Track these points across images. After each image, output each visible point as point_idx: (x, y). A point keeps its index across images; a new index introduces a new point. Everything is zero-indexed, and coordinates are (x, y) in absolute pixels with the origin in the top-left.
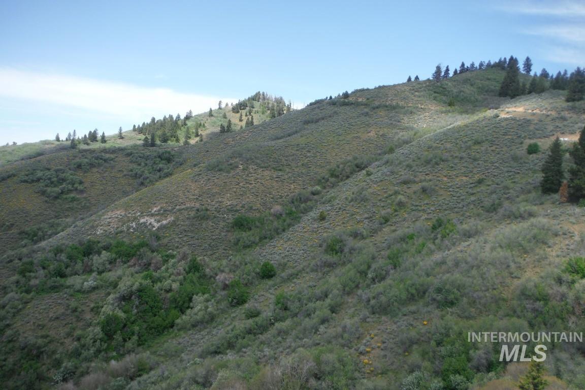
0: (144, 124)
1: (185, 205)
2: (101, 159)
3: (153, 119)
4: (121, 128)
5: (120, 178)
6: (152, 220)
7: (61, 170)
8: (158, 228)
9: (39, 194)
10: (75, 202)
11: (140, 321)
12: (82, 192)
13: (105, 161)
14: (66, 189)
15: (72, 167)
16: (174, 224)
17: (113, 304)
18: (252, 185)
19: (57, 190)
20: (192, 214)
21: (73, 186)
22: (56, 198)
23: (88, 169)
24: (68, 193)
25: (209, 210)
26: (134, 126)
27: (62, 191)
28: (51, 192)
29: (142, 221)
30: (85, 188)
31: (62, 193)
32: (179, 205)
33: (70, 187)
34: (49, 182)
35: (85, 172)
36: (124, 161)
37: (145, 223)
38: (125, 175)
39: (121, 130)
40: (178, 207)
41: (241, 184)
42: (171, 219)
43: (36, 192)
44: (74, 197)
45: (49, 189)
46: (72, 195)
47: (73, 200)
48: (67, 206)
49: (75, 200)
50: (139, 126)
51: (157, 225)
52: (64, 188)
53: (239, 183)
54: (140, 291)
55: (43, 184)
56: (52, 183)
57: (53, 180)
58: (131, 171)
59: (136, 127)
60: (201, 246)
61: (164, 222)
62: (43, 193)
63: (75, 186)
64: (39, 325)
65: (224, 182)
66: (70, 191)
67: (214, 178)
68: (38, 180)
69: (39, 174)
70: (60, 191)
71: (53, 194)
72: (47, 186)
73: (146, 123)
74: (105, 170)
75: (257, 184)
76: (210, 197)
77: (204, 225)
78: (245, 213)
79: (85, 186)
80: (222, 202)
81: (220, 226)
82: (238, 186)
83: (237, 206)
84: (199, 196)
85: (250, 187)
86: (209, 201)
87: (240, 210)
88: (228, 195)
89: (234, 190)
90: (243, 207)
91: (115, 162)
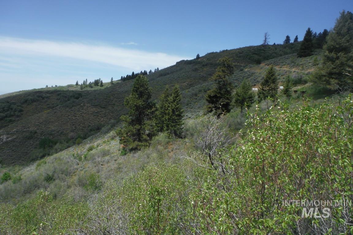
1: (29, 128)
6: (5, 137)
7: (15, 103)
8: (4, 143)
12: (18, 116)
15: (23, 101)
16: (13, 140)
20: (27, 135)
21: (14, 113)
23: (30, 103)
24: (9, 117)
25: (37, 133)
26: (122, 77)
29: (2, 137)
31: (6, 116)
32: (26, 129)
33: (12, 113)
34: (2, 110)
35: (28, 105)
36: (54, 99)
39: (112, 79)
41: (69, 117)
42: (15, 137)
44: (11, 120)
51: (4, 140)
52: (8, 114)
53: (69, 116)
57: (5, 109)
61: (9, 139)
63: (16, 113)
65: (62, 115)
74: (40, 103)
75: (80, 117)
76: (46, 124)
77: (27, 143)
78: (56, 136)
79: (22, 113)
80: (50, 128)
81: (35, 144)
82: (67, 118)
83: (55, 131)
84: (40, 123)
85: (74, 118)
86: (43, 127)
87: (54, 134)
88: (57, 123)
89: (63, 120)
90: (58, 132)
91: (49, 99)
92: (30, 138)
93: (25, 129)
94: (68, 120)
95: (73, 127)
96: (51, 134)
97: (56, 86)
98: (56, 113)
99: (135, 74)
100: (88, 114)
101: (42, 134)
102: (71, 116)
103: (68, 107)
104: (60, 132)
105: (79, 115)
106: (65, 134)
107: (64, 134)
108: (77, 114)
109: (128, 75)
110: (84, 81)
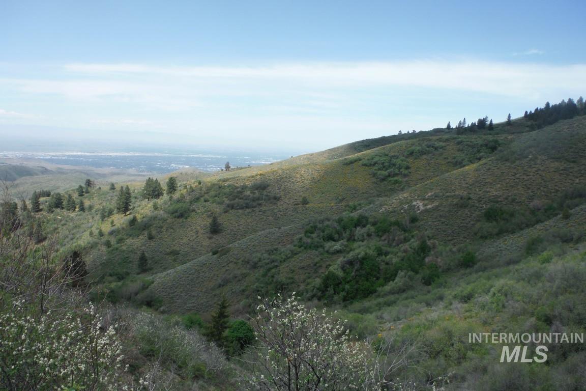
0: (537, 110)
1: (454, 192)
2: (433, 147)
3: (548, 104)
4: (510, 114)
5: (442, 164)
6: (421, 204)
7: (396, 156)
8: (422, 212)
9: (371, 176)
10: (397, 185)
11: (353, 283)
12: (405, 176)
13: (436, 149)
14: (393, 173)
15: (406, 153)
16: (436, 209)
17: (338, 265)
18: (529, 177)
19: (386, 173)
20: (455, 201)
21: (399, 171)
22: (383, 180)
23: (418, 156)
24: (394, 176)
25: (472, 199)
26: (526, 112)
27: (389, 174)
28: (380, 175)
29: (415, 203)
30: (410, 173)
31: (389, 176)
32: (450, 192)
33: (397, 171)
34: (382, 166)
35: (416, 159)
36: (453, 149)
37: (415, 206)
38: (449, 162)
39: (509, 116)
40: (448, 194)
41: (517, 176)
42: (436, 204)
43: (370, 175)
44: (396, 180)
45: (379, 172)
46: (396, 178)
47: (396, 182)
48: (389, 188)
49: (397, 183)
50: (531, 111)
51: (422, 208)
52: (391, 172)
53: (516, 174)
54: (364, 259)
55: (377, 168)
56: (384, 167)
57: (385, 164)
58: (454, 158)
59: (528, 113)
60: (444, 231)
61: (429, 206)
62: (374, 175)
63: (401, 170)
64: (292, 270)
65: (502, 173)
66: (397, 175)
67: (494, 168)
68: (375, 163)
69: (376, 159)
70: (387, 174)
71: (381, 176)
72: (379, 169)
73: (539, 109)
74: (433, 157)
75: (535, 176)
76: (480, 186)
77: (460, 213)
78: (505, 205)
79: (410, 171)
80: (489, 192)
81: (474, 215)
82: (513, 177)
83: (501, 198)
84: (471, 185)
85: (526, 178)
86: (477, 190)
87: (501, 202)
88: (499, 185)
89: (507, 181)
90: (507, 199)
91: (445, 150)
92: (463, 206)
93: (447, 192)
94: (518, 181)
95: (530, 191)
96: (497, 202)
97: (414, 131)
98: (490, 170)
99: (551, 106)
100: (549, 172)
101: (481, 201)
102: (520, 174)
103: (507, 160)
104: (510, 198)
105: (534, 173)
106: (520, 202)
107: (517, 202)
108: (530, 172)
109: (537, 109)
110: (460, 122)
